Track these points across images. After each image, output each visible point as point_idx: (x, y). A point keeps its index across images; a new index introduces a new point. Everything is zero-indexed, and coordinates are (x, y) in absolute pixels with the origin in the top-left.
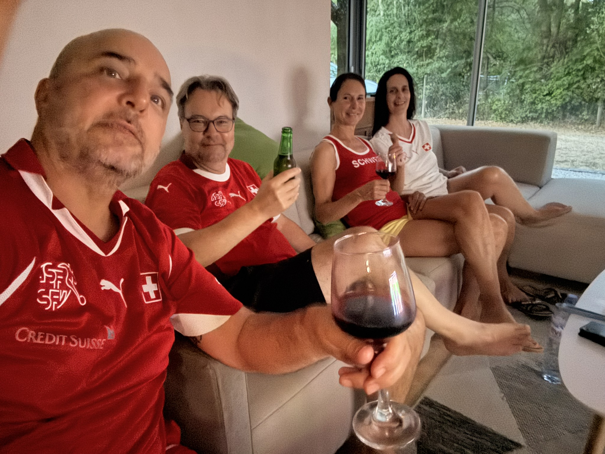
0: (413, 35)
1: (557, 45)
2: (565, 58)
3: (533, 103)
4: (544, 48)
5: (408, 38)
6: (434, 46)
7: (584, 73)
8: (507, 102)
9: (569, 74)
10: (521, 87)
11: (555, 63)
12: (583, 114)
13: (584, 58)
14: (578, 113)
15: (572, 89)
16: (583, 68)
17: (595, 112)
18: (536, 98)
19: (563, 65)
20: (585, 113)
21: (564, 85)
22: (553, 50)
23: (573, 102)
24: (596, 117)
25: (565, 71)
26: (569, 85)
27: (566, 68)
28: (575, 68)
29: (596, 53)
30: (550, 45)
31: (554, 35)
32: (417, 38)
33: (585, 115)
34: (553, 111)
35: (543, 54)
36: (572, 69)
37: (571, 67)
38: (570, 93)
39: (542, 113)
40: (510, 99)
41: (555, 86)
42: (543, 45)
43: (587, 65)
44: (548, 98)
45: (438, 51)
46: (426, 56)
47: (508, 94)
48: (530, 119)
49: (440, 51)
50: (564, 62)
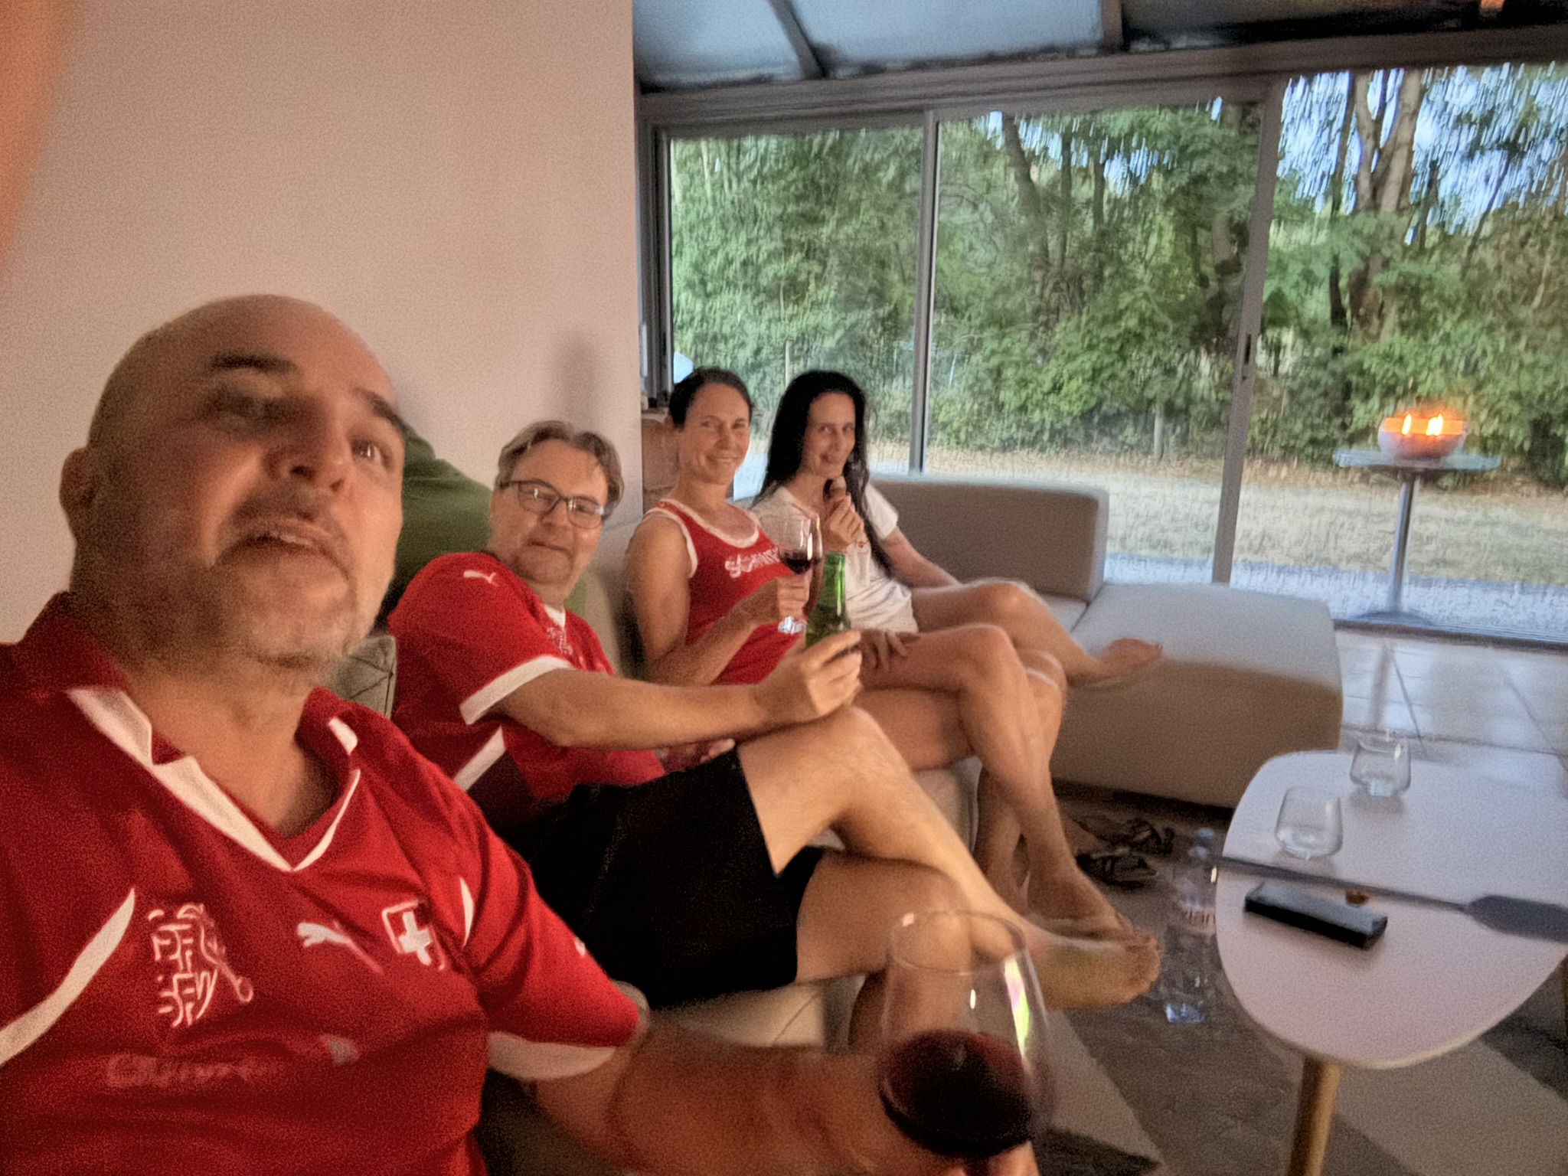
0: (753, 250)
1: (1063, 286)
2: (1080, 314)
3: (1023, 408)
4: (1038, 290)
5: (744, 255)
6: (802, 277)
7: (1122, 347)
8: (968, 406)
9: (1091, 347)
10: (994, 376)
11: (1063, 324)
12: (1125, 433)
13: (1119, 316)
14: (1114, 431)
15: (1100, 380)
16: (1119, 336)
17: (1148, 429)
18: (1027, 398)
19: (1078, 328)
20: (1129, 430)
21: (1083, 372)
22: (1055, 296)
23: (1104, 408)
24: (1152, 440)
25: (1083, 342)
26: (1094, 370)
27: (1084, 336)
28: (1102, 336)
29: (1143, 304)
30: (1050, 286)
31: (1056, 263)
32: (763, 257)
33: (1130, 434)
34: (1065, 427)
35: (1036, 303)
36: (1098, 337)
37: (1094, 333)
38: (1097, 389)
39: (1041, 431)
40: (975, 399)
41: (1065, 372)
42: (1034, 283)
43: (1128, 331)
44: (1052, 399)
45: (812, 287)
46: (786, 298)
47: (971, 388)
48: (1019, 442)
49: (817, 287)
50: (1080, 321)
